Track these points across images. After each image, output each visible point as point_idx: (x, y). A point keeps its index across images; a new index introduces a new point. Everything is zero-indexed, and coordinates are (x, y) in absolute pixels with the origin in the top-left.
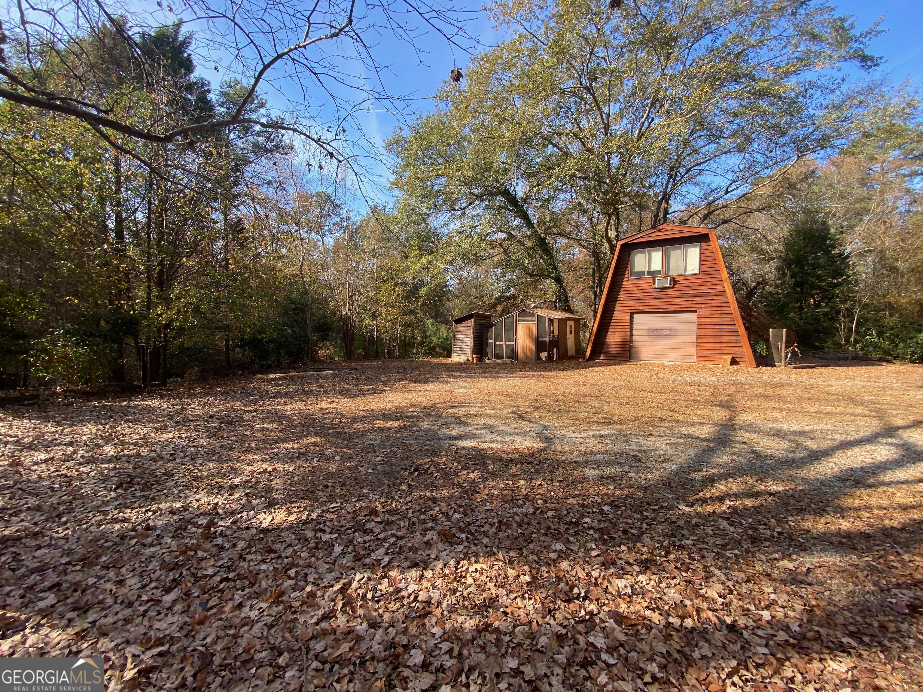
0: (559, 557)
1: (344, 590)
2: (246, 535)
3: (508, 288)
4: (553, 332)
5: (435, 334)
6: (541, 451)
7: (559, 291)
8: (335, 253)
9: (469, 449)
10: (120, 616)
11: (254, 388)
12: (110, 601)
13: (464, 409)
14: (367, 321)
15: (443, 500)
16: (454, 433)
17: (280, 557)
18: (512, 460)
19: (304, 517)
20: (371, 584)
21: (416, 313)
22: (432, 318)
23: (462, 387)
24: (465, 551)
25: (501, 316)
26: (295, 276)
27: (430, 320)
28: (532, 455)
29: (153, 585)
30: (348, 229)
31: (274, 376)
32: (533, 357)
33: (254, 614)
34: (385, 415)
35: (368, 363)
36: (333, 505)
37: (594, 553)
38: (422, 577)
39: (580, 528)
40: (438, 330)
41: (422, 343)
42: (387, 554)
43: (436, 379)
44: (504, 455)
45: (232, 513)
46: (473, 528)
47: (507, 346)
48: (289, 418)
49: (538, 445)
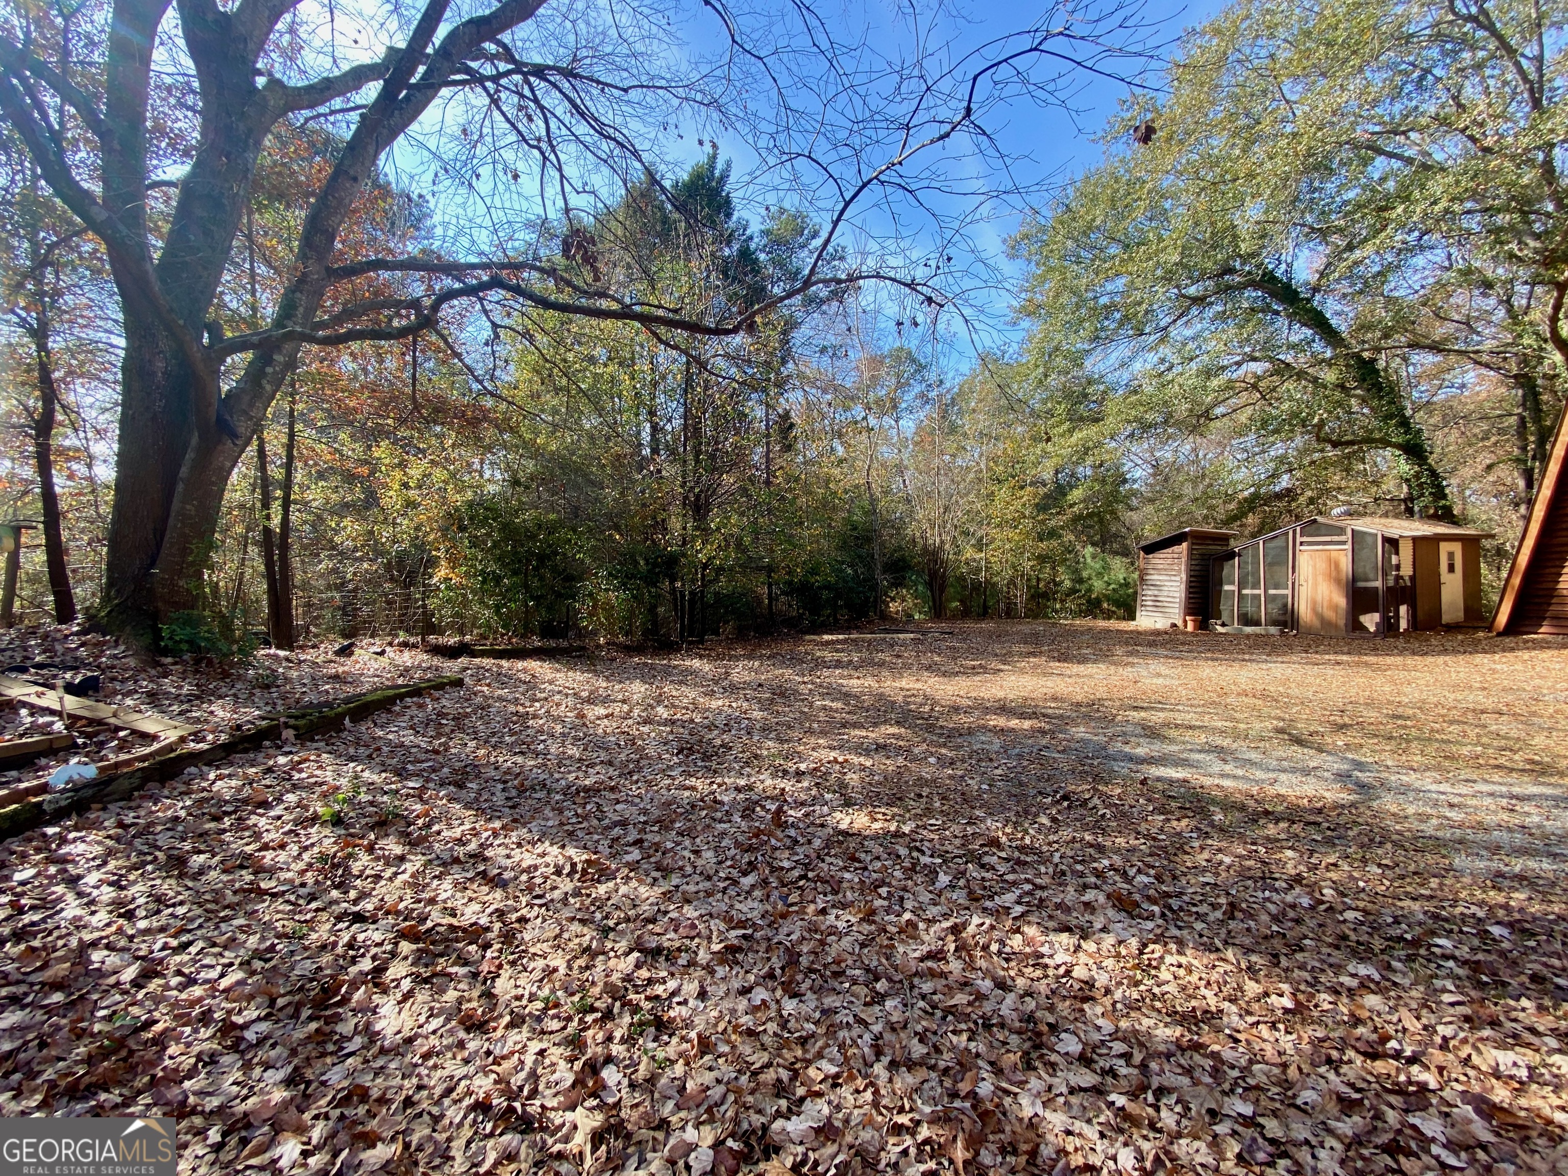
0: (1362, 985)
1: (956, 930)
2: (820, 832)
3: (1274, 476)
4: (1398, 567)
5: (1100, 575)
6: (1343, 806)
7: (1417, 476)
8: (916, 444)
9: (1171, 782)
10: (701, 886)
11: (807, 653)
12: (689, 869)
13: (1161, 714)
14: (969, 553)
15: (1117, 851)
16: (1141, 751)
17: (865, 869)
18: (1267, 813)
19: (893, 828)
20: (996, 934)
21: (1060, 536)
22: (1094, 544)
23: (1159, 675)
24: (1159, 931)
25: (1253, 536)
26: (857, 487)
27: (1089, 550)
28: (1320, 811)
29: (729, 863)
30: (940, 401)
31: (830, 637)
32: (1342, 622)
33: (841, 925)
34: (1003, 709)
35: (969, 625)
36: (933, 821)
37: (1447, 998)
38: (1078, 948)
39: (1422, 951)
40: (1107, 568)
41: (1073, 591)
42: (1019, 903)
43: (1103, 656)
44: (1252, 803)
45: (803, 804)
46: (1175, 903)
47: (1270, 599)
48: (857, 697)
49: (1334, 794)
